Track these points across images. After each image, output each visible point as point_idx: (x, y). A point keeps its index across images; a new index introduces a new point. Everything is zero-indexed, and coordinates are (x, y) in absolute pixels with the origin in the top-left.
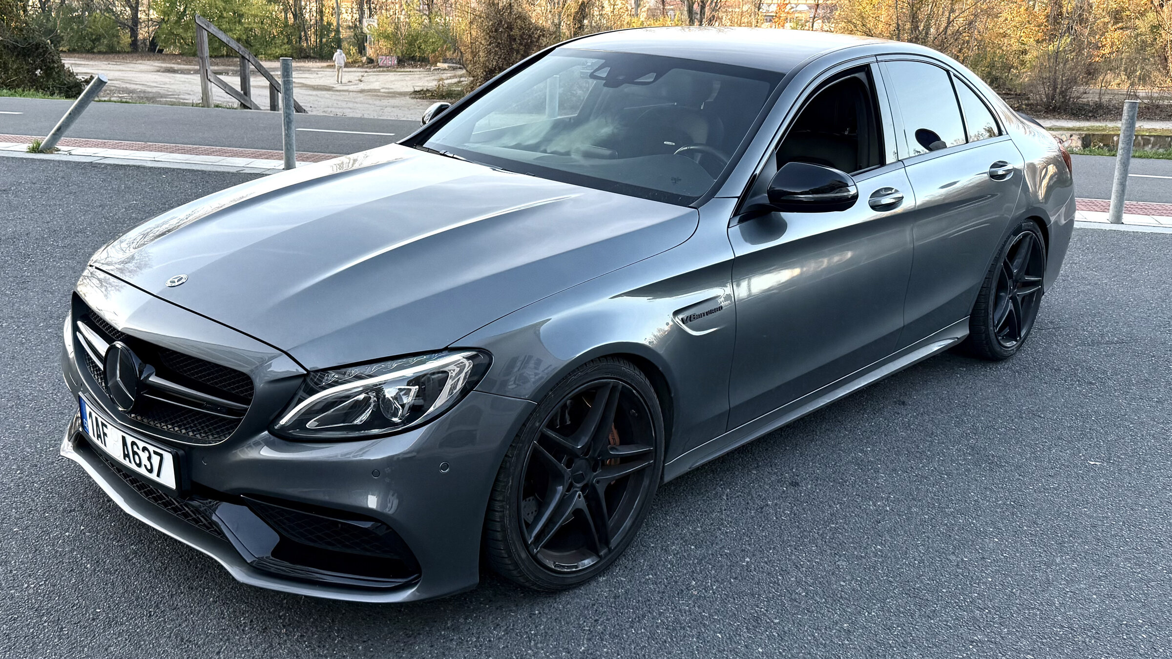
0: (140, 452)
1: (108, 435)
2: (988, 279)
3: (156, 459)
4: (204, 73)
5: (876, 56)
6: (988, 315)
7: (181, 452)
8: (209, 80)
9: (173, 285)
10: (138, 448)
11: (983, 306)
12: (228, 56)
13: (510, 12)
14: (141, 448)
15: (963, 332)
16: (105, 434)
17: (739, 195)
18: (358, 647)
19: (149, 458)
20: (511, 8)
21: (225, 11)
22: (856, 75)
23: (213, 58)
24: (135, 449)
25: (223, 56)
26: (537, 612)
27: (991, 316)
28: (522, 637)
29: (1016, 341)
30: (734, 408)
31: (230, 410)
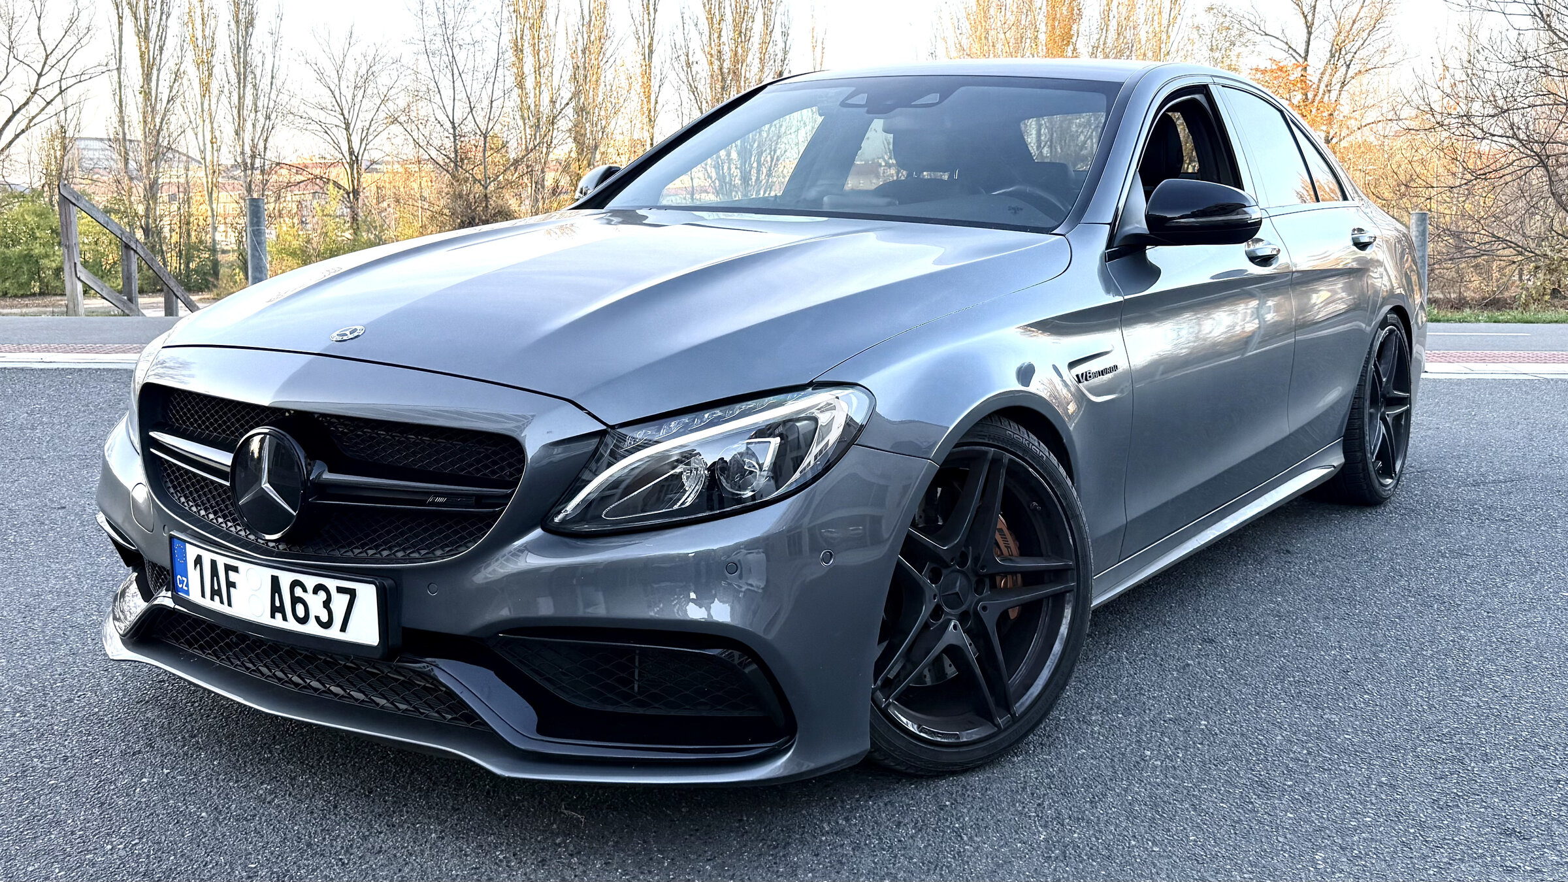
0: (309, 597)
1: (237, 585)
2: (1361, 386)
3: (340, 603)
4: (70, 268)
5: (1212, 76)
6: (1364, 438)
7: (388, 583)
8: (79, 279)
9: (345, 338)
10: (305, 590)
11: (1358, 423)
12: (42, 294)
13: (487, 206)
14: (310, 588)
15: (1338, 460)
16: (231, 585)
17: (1110, 221)
18: (703, 867)
19: (327, 604)
20: (487, 201)
21: (38, 228)
22: (1197, 96)
23: (19, 297)
24: (298, 592)
25: (34, 295)
26: (947, 803)
27: (1367, 438)
28: (944, 832)
29: (1392, 478)
30: (1131, 521)
31: (480, 500)
